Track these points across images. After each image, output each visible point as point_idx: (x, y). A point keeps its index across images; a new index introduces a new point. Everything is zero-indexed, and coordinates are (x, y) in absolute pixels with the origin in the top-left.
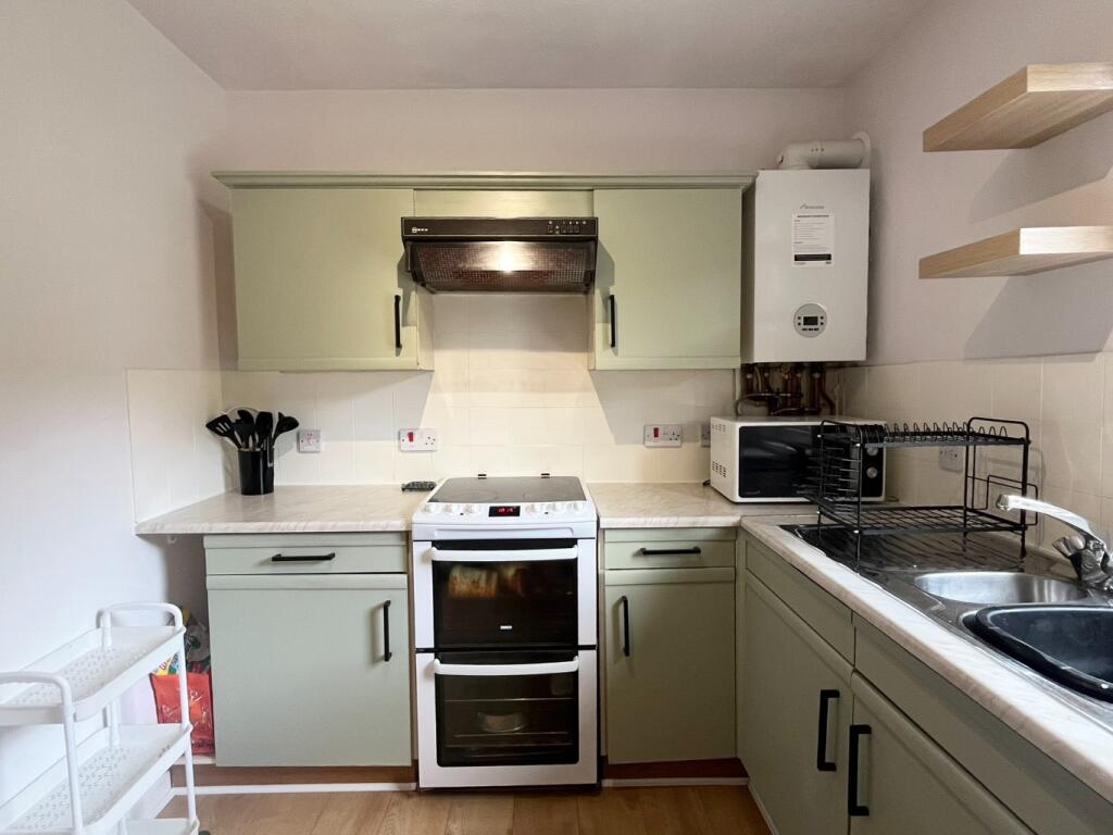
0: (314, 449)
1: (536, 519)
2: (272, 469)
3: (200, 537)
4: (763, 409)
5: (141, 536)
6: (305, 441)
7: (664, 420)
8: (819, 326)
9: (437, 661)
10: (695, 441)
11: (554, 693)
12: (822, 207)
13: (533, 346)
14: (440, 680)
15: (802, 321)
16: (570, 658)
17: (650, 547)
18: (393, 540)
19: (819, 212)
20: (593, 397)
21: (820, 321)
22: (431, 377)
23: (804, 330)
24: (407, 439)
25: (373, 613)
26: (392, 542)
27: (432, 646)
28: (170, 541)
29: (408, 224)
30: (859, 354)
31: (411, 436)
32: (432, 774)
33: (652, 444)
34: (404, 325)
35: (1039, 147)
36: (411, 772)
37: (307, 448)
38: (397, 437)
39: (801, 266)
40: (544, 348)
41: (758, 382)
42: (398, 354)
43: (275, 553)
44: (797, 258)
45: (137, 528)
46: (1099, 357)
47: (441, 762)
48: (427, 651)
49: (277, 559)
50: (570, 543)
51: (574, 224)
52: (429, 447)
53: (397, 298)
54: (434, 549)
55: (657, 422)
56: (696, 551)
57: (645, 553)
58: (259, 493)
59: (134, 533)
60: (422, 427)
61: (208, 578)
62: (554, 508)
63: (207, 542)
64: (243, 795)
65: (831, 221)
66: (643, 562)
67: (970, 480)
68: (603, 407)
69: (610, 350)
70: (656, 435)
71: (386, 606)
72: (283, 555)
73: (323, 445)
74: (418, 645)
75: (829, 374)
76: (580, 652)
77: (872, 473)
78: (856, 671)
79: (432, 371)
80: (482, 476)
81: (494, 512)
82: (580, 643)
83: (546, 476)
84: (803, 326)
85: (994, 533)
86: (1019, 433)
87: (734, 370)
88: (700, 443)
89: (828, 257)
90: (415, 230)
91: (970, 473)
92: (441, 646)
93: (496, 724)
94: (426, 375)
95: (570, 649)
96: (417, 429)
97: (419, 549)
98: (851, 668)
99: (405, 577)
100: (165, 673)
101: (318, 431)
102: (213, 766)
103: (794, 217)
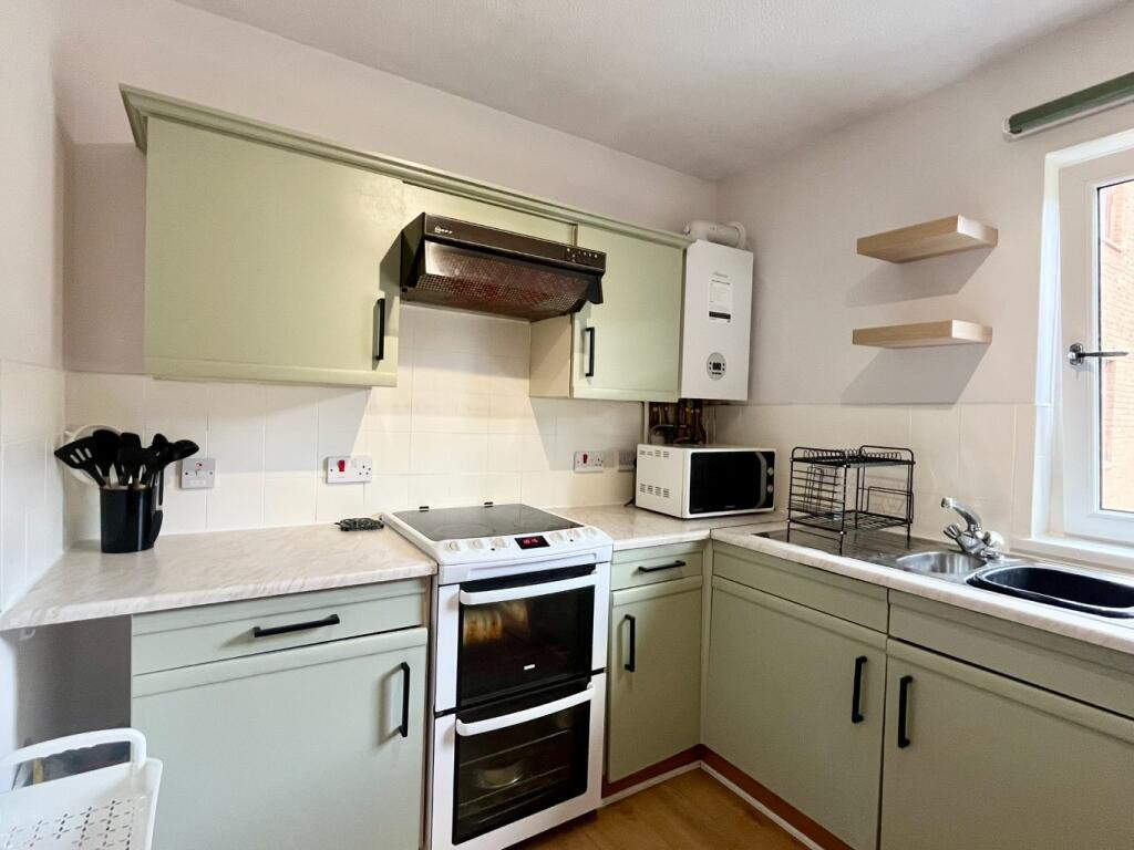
0: (205, 483)
2: (160, 514)
4: (661, 438)
6: (192, 474)
7: (592, 447)
9: (459, 722)
10: (613, 466)
12: (726, 276)
13: (478, 370)
14: (460, 743)
16: (584, 687)
17: (646, 565)
19: (725, 280)
22: (368, 396)
24: (337, 469)
25: (384, 683)
27: (453, 706)
28: (24, 637)
30: (741, 395)
31: (342, 465)
33: (582, 470)
35: (906, 265)
37: (193, 483)
38: (321, 465)
39: (713, 321)
40: (490, 372)
43: (249, 626)
46: (955, 408)
47: (456, 840)
48: (447, 712)
49: (257, 633)
50: (587, 569)
51: (587, 256)
52: (363, 478)
53: (383, 302)
54: (463, 592)
55: (587, 449)
56: (679, 564)
57: (642, 570)
58: (134, 549)
60: (354, 454)
61: (135, 680)
62: (577, 534)
65: (730, 288)
66: (639, 580)
67: (860, 491)
68: (541, 435)
69: (587, 379)
70: (585, 461)
72: (263, 628)
73: (219, 478)
74: (438, 708)
75: (705, 410)
76: (593, 678)
77: (770, 489)
78: (890, 637)
80: (423, 509)
81: (522, 544)
82: (593, 668)
83: (489, 505)
85: (884, 530)
86: (906, 456)
87: (643, 403)
88: (617, 468)
89: (728, 317)
90: (437, 230)
91: (860, 486)
92: (464, 703)
94: (362, 393)
95: (584, 677)
96: (349, 457)
97: (447, 595)
98: (885, 636)
99: (425, 630)
101: (211, 461)
103: (710, 281)
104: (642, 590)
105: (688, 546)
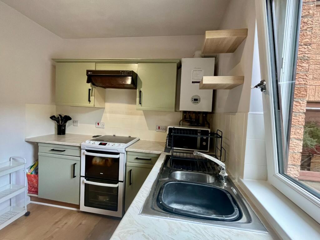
0: (76, 125)
1: (110, 147)
2: (64, 129)
3: (37, 143)
5: (26, 141)
6: (75, 123)
7: (162, 125)
8: (198, 101)
9: (85, 180)
11: (114, 192)
12: (200, 68)
14: (86, 185)
15: (193, 100)
16: (116, 184)
17: (139, 157)
18: (78, 148)
19: (199, 70)
20: (143, 117)
21: (198, 100)
22: (104, 109)
23: (194, 102)
25: (72, 166)
26: (78, 149)
27: (84, 176)
28: (35, 144)
29: (88, 71)
31: (98, 124)
32: (83, 208)
33: (158, 131)
34: (91, 96)
36: (78, 207)
38: (95, 124)
39: (194, 84)
41: (187, 116)
42: (89, 103)
44: (193, 82)
45: (25, 140)
47: (85, 205)
48: (83, 177)
49: (53, 150)
50: (118, 154)
51: (126, 72)
52: (102, 127)
53: (90, 90)
54: (86, 152)
56: (150, 160)
57: (137, 159)
59: (24, 140)
60: (101, 122)
61: (39, 153)
62: (114, 145)
63: (39, 144)
64: (43, 205)
65: (203, 72)
66: (137, 161)
68: (146, 120)
69: (140, 105)
70: (159, 128)
71: (74, 165)
72: (55, 149)
73: (79, 124)
74: (81, 175)
75: (208, 115)
76: (119, 183)
77: (204, 143)
79: (104, 108)
80: (114, 136)
81: (101, 144)
82: (119, 180)
83: (130, 137)
84: (193, 101)
86: (221, 135)
90: (89, 73)
92: (87, 176)
93: (101, 198)
95: (116, 181)
97: (82, 151)
99: (80, 158)
100: (30, 174)
101: (77, 121)
102: (37, 197)
103: (192, 71)
104: (137, 164)
105: (156, 155)
